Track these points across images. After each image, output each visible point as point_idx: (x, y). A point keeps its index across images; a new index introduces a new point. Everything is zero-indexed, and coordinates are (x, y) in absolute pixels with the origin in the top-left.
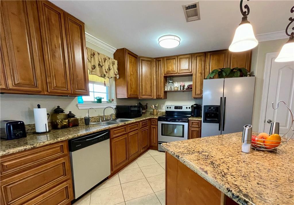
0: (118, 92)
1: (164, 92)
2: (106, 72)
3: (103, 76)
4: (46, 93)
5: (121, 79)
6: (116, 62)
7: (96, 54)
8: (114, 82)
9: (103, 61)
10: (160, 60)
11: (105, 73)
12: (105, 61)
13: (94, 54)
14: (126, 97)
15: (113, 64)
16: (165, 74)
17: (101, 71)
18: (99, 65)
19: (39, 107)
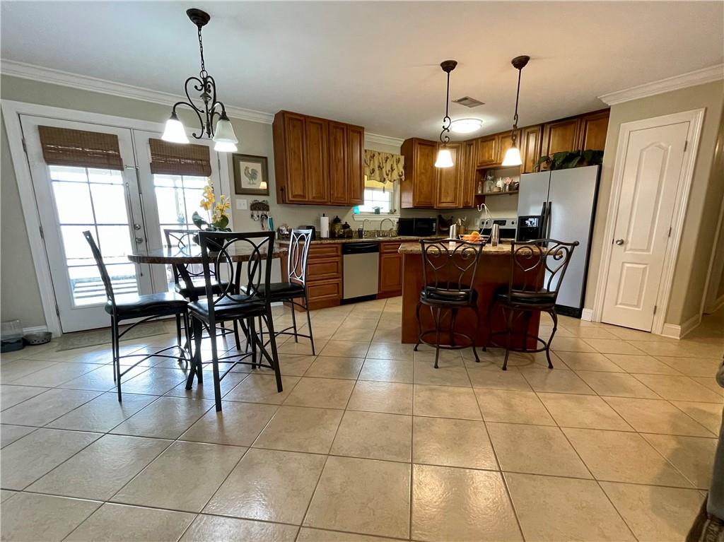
0: (403, 200)
1: (475, 196)
2: (387, 175)
3: (382, 180)
4: (329, 203)
5: (408, 182)
6: (402, 158)
7: (376, 155)
8: (399, 186)
9: (384, 161)
10: (472, 144)
11: (385, 176)
12: (386, 161)
13: (374, 155)
14: (411, 206)
15: (398, 161)
16: (478, 166)
17: (381, 175)
18: (379, 167)
19: (324, 216)
